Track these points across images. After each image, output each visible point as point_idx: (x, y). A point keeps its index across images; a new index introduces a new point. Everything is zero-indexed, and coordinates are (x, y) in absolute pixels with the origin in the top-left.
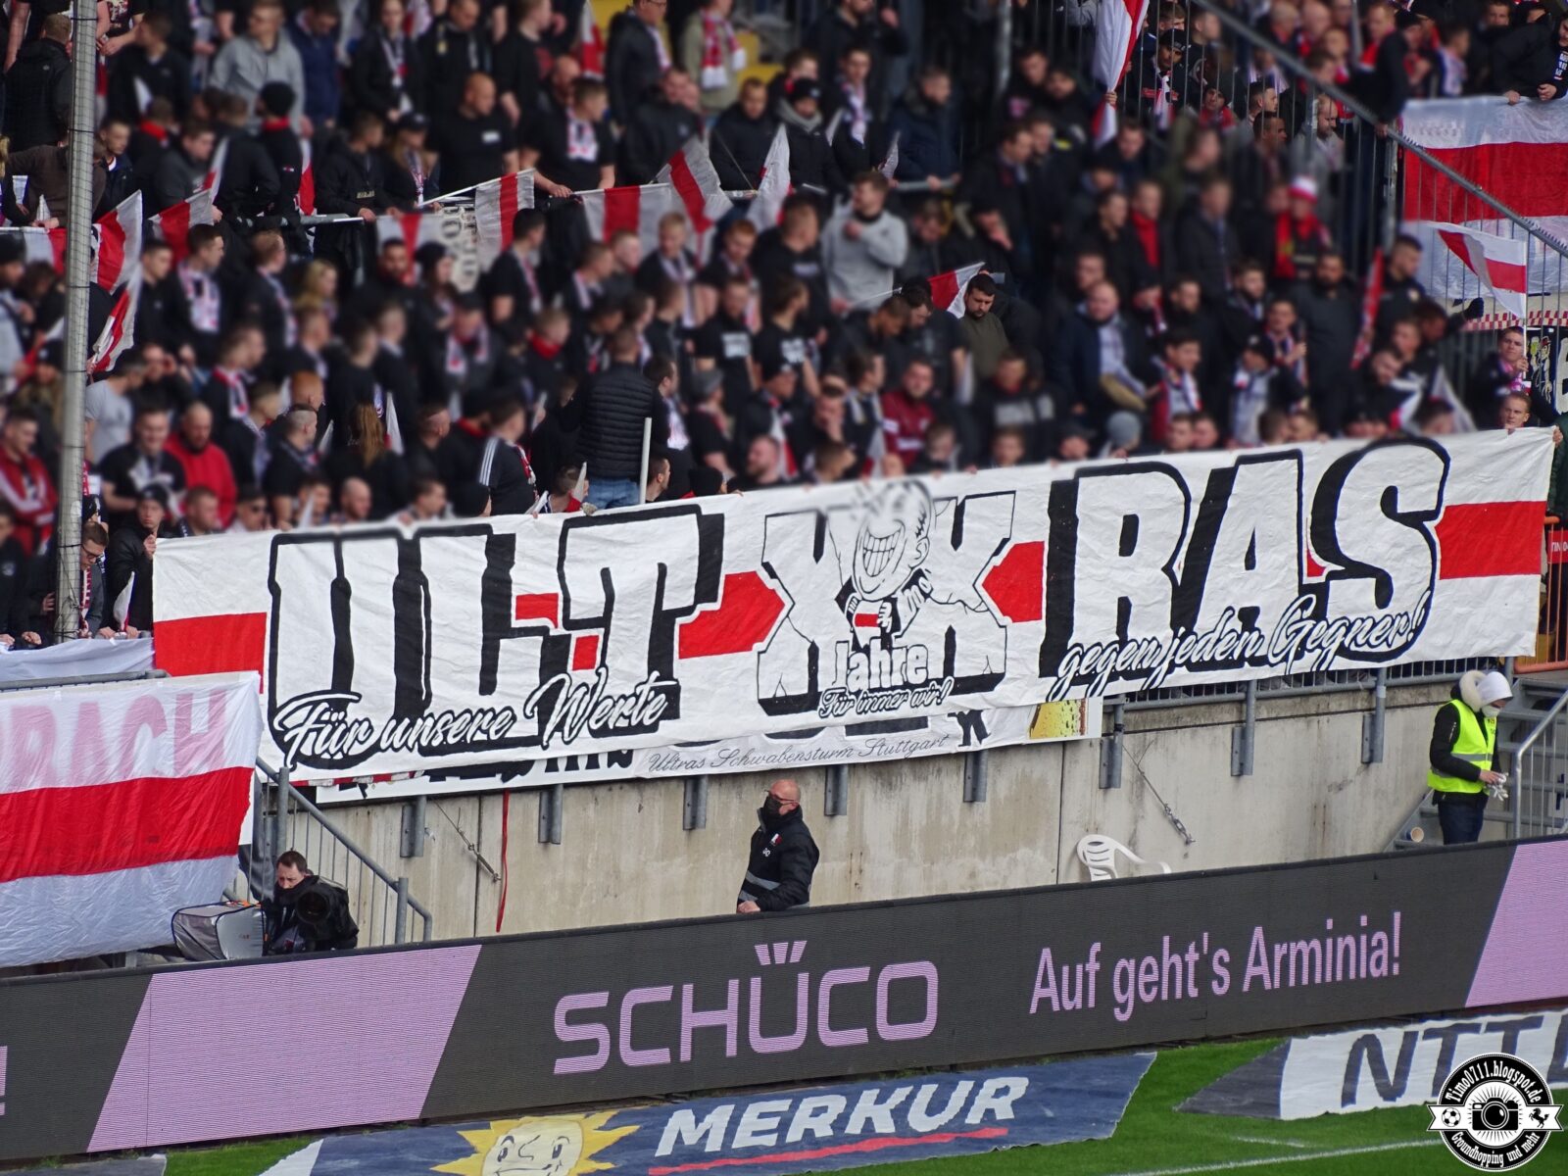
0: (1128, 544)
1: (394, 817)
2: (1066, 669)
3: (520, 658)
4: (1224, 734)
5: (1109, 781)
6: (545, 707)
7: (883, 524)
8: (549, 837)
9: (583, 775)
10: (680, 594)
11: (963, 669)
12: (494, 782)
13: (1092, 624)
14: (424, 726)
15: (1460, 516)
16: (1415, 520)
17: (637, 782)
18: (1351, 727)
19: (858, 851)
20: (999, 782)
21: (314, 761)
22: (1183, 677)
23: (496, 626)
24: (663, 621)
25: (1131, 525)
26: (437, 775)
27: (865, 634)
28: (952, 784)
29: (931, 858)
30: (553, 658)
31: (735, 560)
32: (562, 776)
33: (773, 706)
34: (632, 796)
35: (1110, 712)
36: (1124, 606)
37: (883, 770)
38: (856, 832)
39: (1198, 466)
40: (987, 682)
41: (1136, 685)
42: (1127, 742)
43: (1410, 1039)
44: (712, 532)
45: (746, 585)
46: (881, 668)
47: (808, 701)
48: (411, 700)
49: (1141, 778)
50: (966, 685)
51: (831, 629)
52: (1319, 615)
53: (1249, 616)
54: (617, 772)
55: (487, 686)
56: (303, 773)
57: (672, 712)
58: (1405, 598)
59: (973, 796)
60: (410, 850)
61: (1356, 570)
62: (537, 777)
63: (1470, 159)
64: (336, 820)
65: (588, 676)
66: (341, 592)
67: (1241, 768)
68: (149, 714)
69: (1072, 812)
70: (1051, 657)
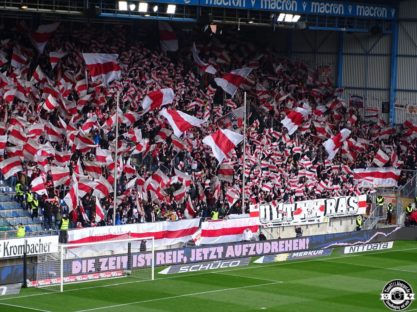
0: (331, 205)
1: (270, 229)
2: (326, 215)
3: (280, 215)
4: (340, 222)
5: (330, 226)
6: (282, 219)
7: (310, 204)
8: (283, 230)
9: (286, 225)
10: (293, 210)
11: (317, 216)
12: (279, 226)
13: (328, 212)
14: (272, 221)
15: (360, 202)
16: (356, 203)
17: (291, 226)
18: (350, 221)
19: (309, 231)
20: (321, 226)
21: (263, 223)
22: (336, 216)
23: (278, 213)
24: (292, 212)
25: (331, 204)
26: (274, 225)
27: (309, 213)
28: (317, 226)
29: (315, 232)
30: (283, 215)
31: (298, 207)
32: (284, 225)
33: (301, 219)
34: (290, 227)
35: (330, 220)
36: (331, 210)
37: (311, 225)
38: (309, 230)
39: (336, 198)
40: (319, 217)
41: (332, 217)
42: (331, 222)
43: (355, 247)
44: (296, 205)
45: (299, 209)
46: (311, 216)
47: (304, 218)
48: (271, 218)
49: (333, 225)
50: (318, 217)
51: (306, 213)
52: (349, 211)
53: (342, 211)
54: (289, 225)
55: (278, 217)
56: (263, 225)
57: (293, 219)
58: (356, 209)
59: (319, 227)
60: (272, 232)
61: (351, 207)
62: (282, 225)
63: (360, 174)
64: (265, 229)
65: (286, 217)
66: (265, 209)
67: (341, 224)
68: (250, 221)
69: (327, 228)
70: (325, 215)
